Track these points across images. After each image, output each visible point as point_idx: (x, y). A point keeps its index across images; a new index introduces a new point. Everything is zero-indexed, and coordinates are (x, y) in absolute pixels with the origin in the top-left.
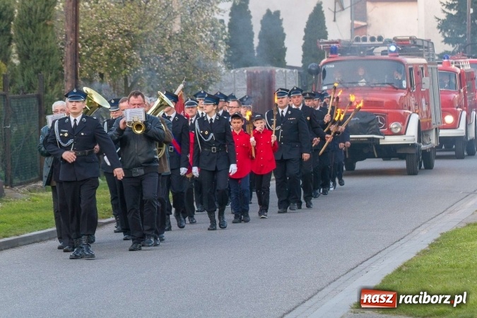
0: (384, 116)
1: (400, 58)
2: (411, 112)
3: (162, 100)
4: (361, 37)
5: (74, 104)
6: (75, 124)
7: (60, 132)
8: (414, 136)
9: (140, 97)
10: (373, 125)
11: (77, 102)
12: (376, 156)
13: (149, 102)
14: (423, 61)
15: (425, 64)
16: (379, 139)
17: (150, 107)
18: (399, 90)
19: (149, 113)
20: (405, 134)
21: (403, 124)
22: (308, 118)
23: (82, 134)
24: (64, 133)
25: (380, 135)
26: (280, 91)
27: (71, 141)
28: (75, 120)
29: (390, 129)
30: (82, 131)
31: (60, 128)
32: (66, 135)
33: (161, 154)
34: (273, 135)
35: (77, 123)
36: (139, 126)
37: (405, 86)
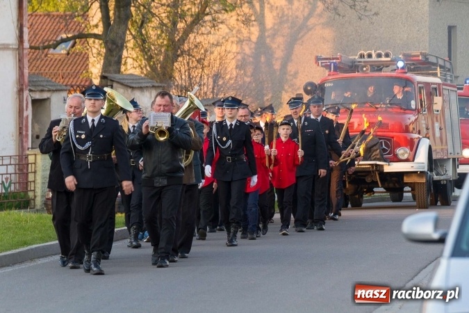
0: (389, 140)
1: (409, 75)
2: (421, 137)
3: (192, 102)
4: (365, 54)
5: (92, 101)
6: (93, 124)
7: (76, 134)
8: (423, 163)
9: (167, 97)
10: (377, 150)
11: (98, 100)
12: (380, 186)
13: (178, 103)
14: (437, 80)
15: (439, 84)
16: (382, 166)
17: (179, 108)
18: (407, 111)
19: (177, 115)
20: (413, 161)
21: (411, 150)
22: (327, 132)
23: (101, 136)
24: (81, 135)
25: (385, 161)
26: (292, 100)
27: (88, 144)
28: (93, 121)
29: (396, 156)
30: (100, 133)
31: (75, 129)
32: (83, 137)
33: (188, 162)
34: (300, 150)
35: (96, 123)
36: (162, 133)
37: (413, 107)
